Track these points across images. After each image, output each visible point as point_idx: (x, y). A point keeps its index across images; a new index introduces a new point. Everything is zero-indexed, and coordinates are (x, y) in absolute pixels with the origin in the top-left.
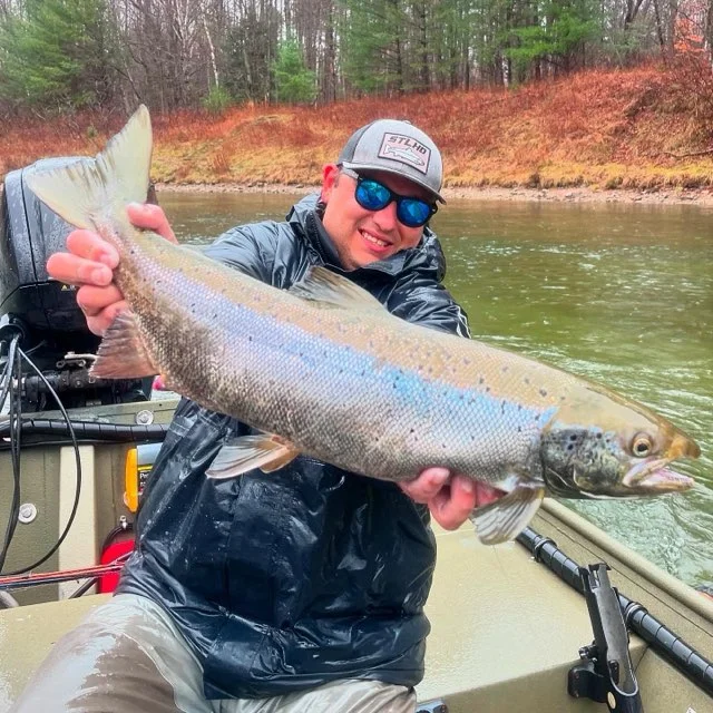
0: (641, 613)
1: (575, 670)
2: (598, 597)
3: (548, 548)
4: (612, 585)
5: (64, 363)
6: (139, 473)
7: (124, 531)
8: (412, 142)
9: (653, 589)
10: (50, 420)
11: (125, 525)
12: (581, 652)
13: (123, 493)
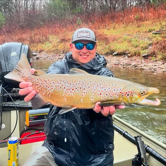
0: (148, 147)
1: (134, 160)
2: (139, 143)
3: (126, 133)
4: (142, 141)
5: (13, 91)
6: (29, 117)
7: (25, 131)
8: (84, 32)
9: (151, 142)
10: (9, 104)
11: (26, 129)
12: (135, 156)
13: (25, 122)
